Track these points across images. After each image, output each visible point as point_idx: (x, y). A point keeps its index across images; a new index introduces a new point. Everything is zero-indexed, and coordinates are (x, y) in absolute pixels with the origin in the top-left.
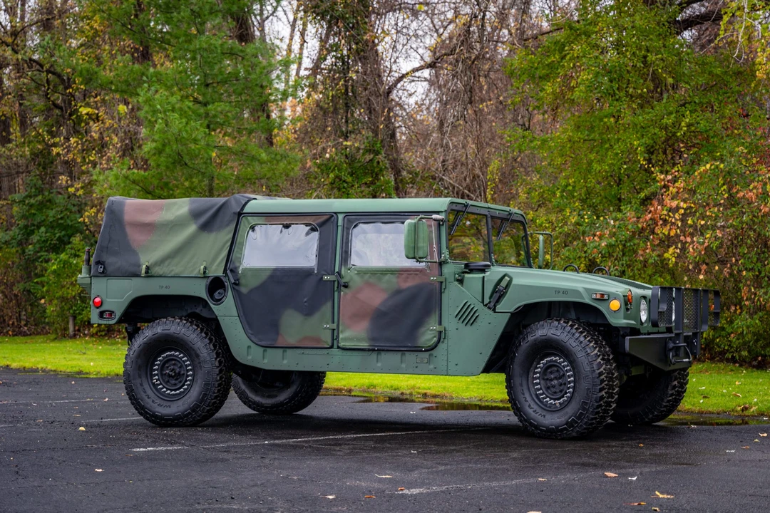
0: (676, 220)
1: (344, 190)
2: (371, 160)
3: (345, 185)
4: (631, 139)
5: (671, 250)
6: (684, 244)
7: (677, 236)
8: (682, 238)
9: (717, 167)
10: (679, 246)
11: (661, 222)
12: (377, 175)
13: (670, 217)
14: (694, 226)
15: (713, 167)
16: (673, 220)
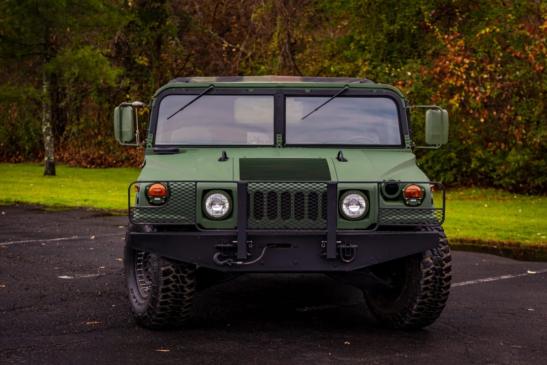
0: (461, 73)
1: (137, 33)
2: (158, 7)
3: (138, 28)
4: (419, 4)
5: (456, 97)
6: (467, 93)
7: (462, 86)
8: (466, 88)
9: (494, 30)
10: (463, 94)
11: (449, 75)
12: (162, 20)
13: (456, 70)
14: (475, 79)
15: (491, 30)
16: (459, 73)
